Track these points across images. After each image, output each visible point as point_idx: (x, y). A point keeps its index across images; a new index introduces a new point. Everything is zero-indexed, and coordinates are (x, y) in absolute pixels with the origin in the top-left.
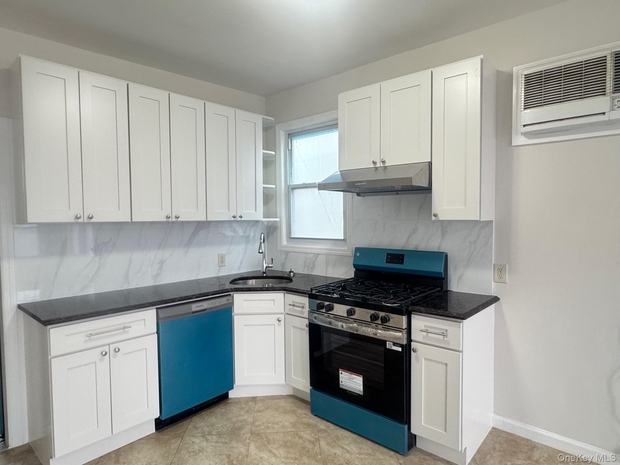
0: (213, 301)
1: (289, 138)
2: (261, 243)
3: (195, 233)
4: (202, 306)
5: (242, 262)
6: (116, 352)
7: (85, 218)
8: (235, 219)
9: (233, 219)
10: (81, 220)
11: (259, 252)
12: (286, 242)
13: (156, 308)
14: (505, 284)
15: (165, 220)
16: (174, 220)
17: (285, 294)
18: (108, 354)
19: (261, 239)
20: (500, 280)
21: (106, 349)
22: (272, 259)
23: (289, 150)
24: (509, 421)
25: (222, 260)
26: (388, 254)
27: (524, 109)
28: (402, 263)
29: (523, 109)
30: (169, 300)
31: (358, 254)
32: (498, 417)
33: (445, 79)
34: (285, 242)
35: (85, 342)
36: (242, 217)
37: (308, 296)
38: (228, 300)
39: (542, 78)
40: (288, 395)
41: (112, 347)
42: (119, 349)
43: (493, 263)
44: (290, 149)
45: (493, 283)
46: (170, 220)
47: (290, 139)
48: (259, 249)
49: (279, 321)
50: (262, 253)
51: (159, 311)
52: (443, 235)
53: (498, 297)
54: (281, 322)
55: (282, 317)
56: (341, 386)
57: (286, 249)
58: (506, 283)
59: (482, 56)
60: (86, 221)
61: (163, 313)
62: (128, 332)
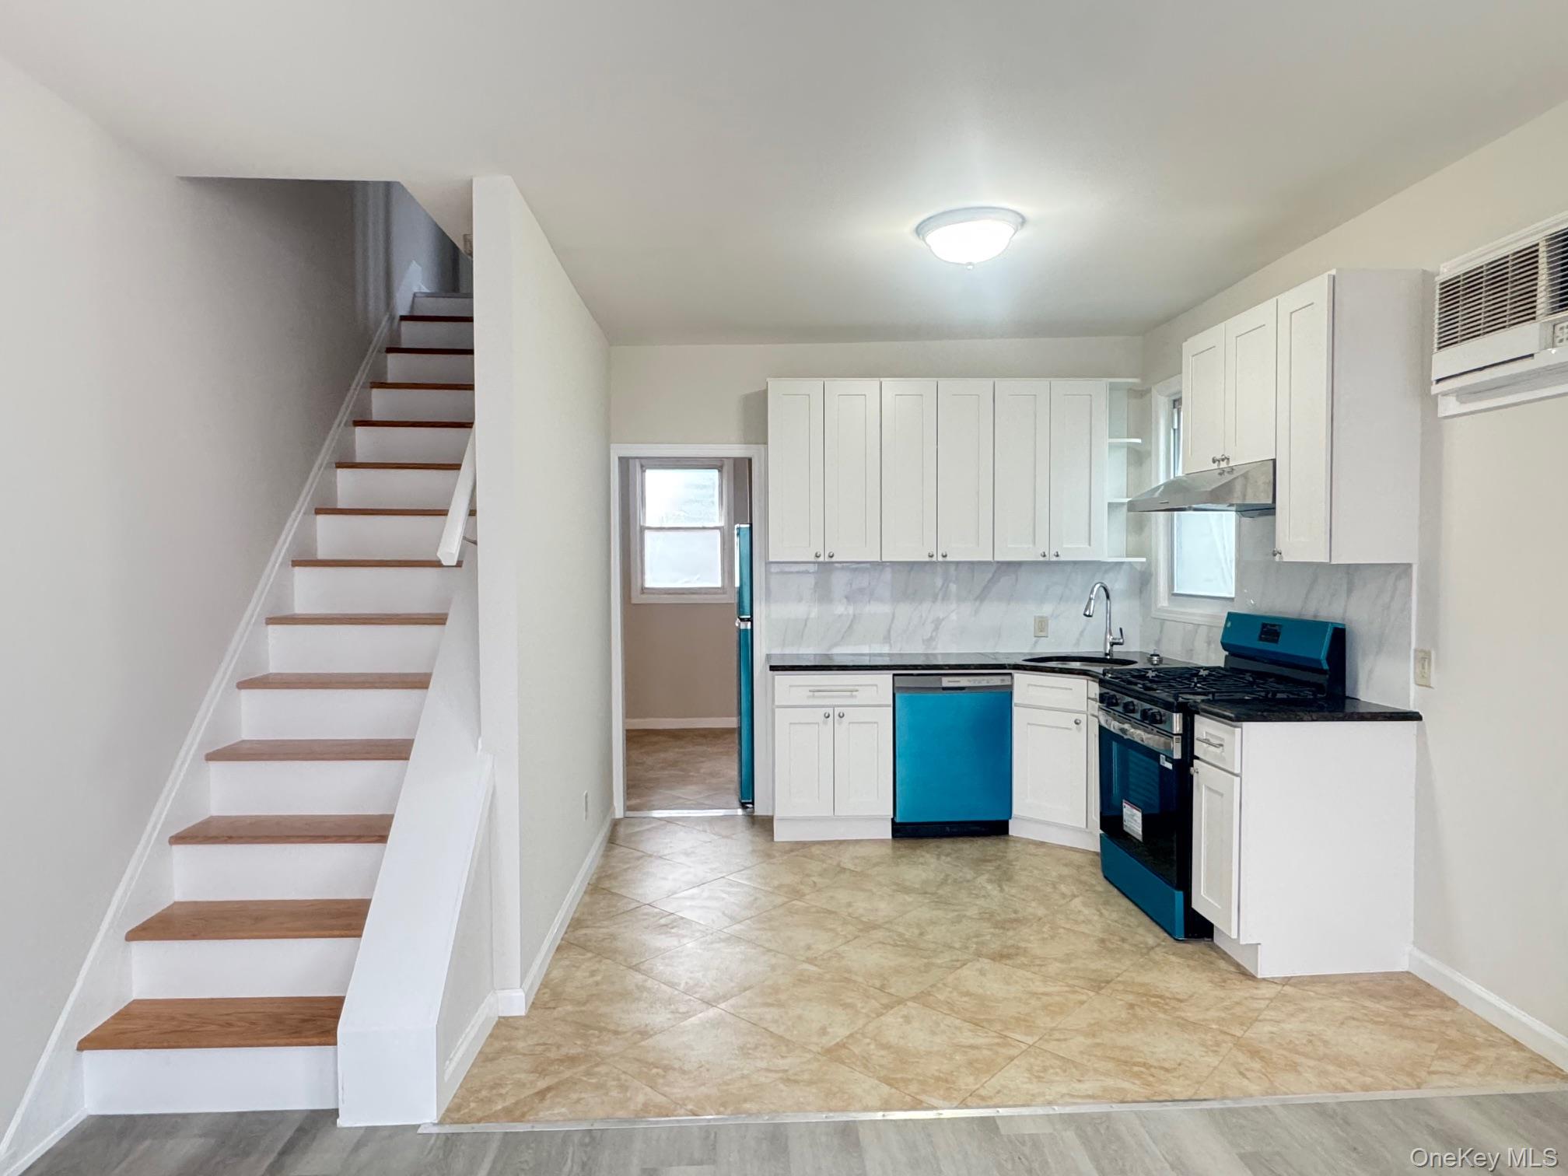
0: (986, 678)
1: (1174, 407)
2: (1090, 599)
3: (993, 581)
4: (958, 681)
5: (1082, 633)
6: (841, 717)
7: (827, 555)
8: (1046, 559)
9: (1042, 559)
10: (821, 559)
11: (1085, 615)
12: (1167, 602)
13: (894, 675)
14: (1427, 688)
15: (927, 559)
16: (940, 559)
17: (1089, 682)
18: (831, 717)
19: (1092, 592)
20: (1424, 682)
21: (830, 711)
22: (1121, 630)
23: (1174, 430)
24: (1432, 963)
25: (1042, 625)
26: (1264, 626)
27: (1440, 348)
28: (1276, 641)
29: (1435, 350)
30: (911, 666)
31: (1229, 624)
32: (1417, 953)
33: (1291, 313)
34: (1163, 602)
35: (809, 697)
36: (1057, 556)
37: (1098, 680)
38: (1003, 680)
39: (1459, 289)
40: (1094, 852)
41: (838, 710)
42: (843, 715)
43: (1413, 646)
44: (1176, 427)
45: (1413, 686)
46: (934, 559)
47: (1175, 410)
48: (1086, 610)
49: (1077, 723)
50: (1089, 616)
51: (896, 678)
52: (1350, 591)
53: (1421, 713)
54: (1081, 724)
55: (1083, 718)
56: (1125, 828)
57: (1165, 616)
58: (1430, 687)
59: (1333, 272)
60: (826, 560)
61: (903, 682)
62: (855, 697)
